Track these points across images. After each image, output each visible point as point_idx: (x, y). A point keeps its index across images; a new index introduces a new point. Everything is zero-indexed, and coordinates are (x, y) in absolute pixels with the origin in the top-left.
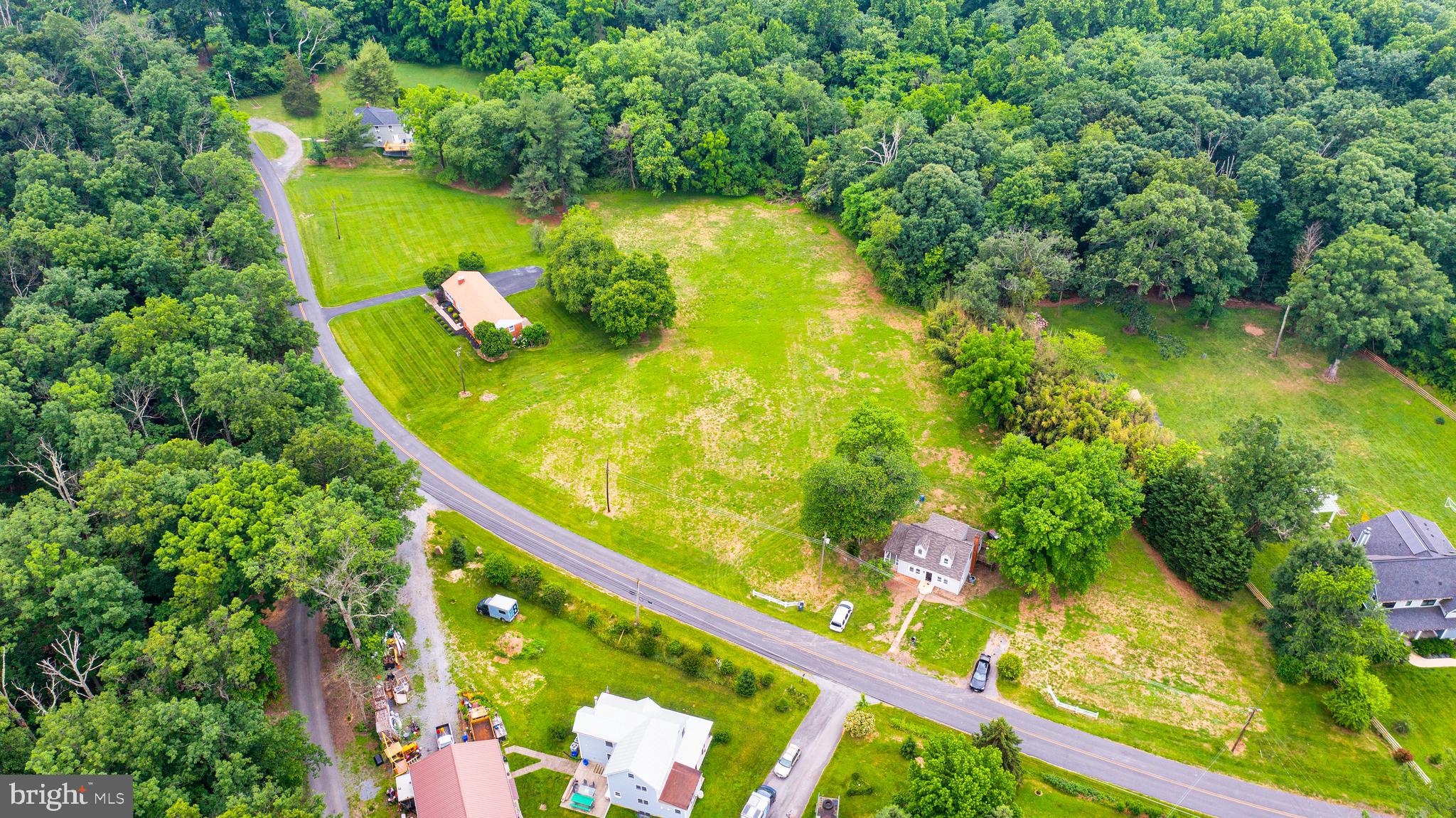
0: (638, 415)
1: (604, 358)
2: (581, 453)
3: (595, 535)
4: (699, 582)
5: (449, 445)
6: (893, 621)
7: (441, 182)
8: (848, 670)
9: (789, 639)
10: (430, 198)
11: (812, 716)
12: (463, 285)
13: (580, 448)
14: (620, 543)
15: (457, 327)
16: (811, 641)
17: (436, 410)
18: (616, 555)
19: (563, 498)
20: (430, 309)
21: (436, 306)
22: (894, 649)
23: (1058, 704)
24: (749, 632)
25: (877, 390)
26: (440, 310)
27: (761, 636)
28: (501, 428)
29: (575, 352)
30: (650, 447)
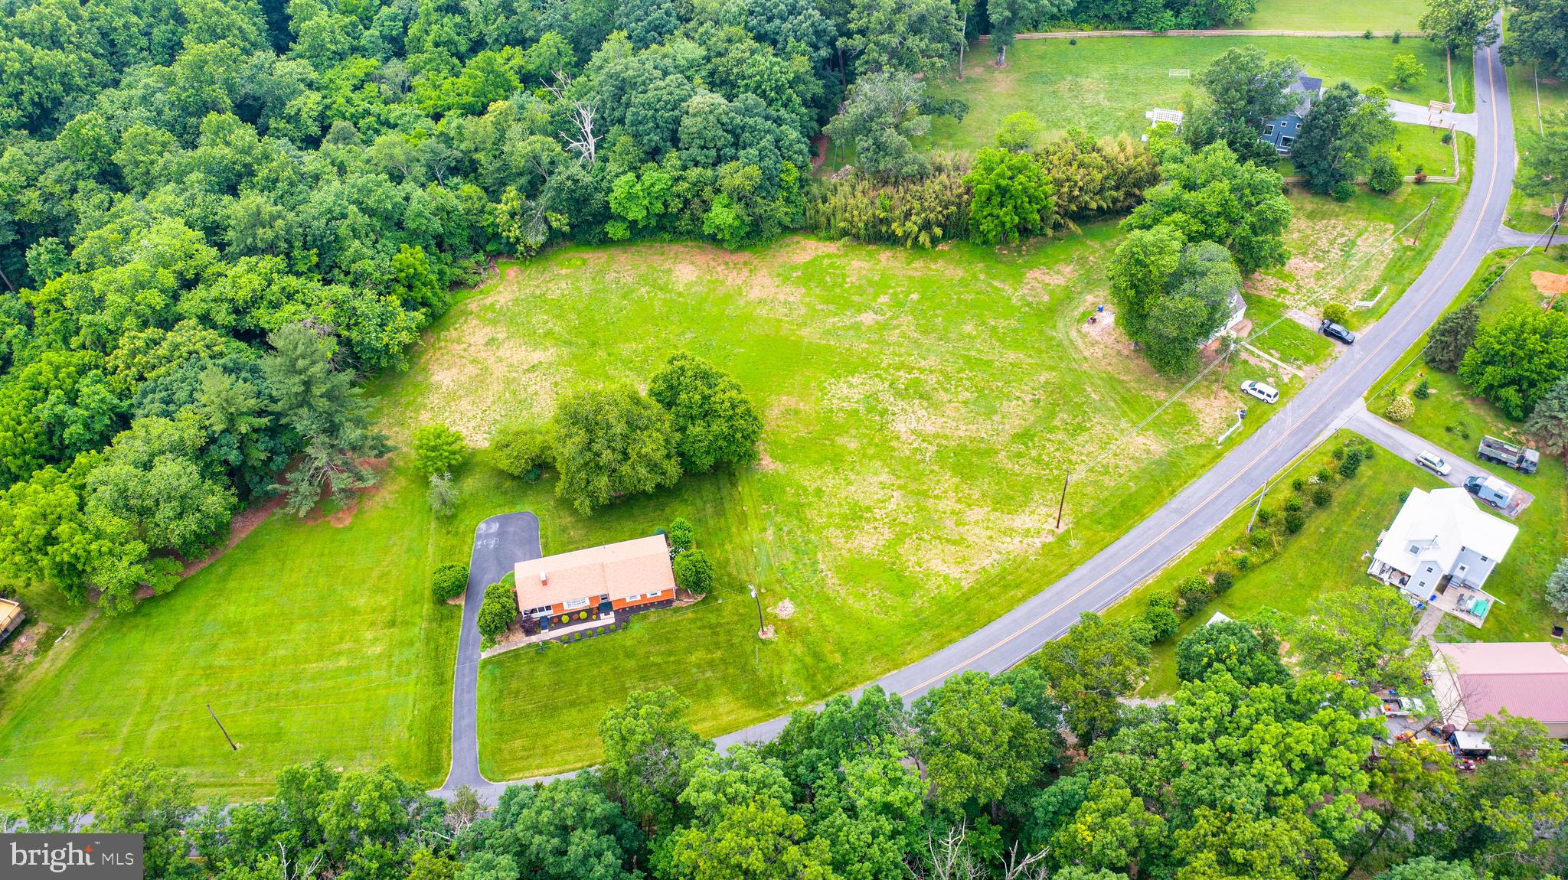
0: (884, 477)
1: (747, 491)
2: (939, 538)
3: (1095, 546)
4: (1190, 477)
5: (874, 660)
6: (1267, 366)
7: (170, 588)
8: (1322, 406)
9: (1280, 433)
10: (191, 616)
11: (1377, 440)
12: (550, 583)
13: (927, 537)
14: (1114, 527)
15: (608, 619)
16: (1285, 421)
17: (788, 668)
18: (1133, 533)
19: (1019, 562)
20: (542, 649)
21: (534, 639)
22: (1300, 374)
23: (1370, 304)
24: (1267, 456)
25: (915, 296)
26: (546, 635)
27: (1274, 450)
28: (856, 605)
29: (720, 513)
30: (949, 480)
